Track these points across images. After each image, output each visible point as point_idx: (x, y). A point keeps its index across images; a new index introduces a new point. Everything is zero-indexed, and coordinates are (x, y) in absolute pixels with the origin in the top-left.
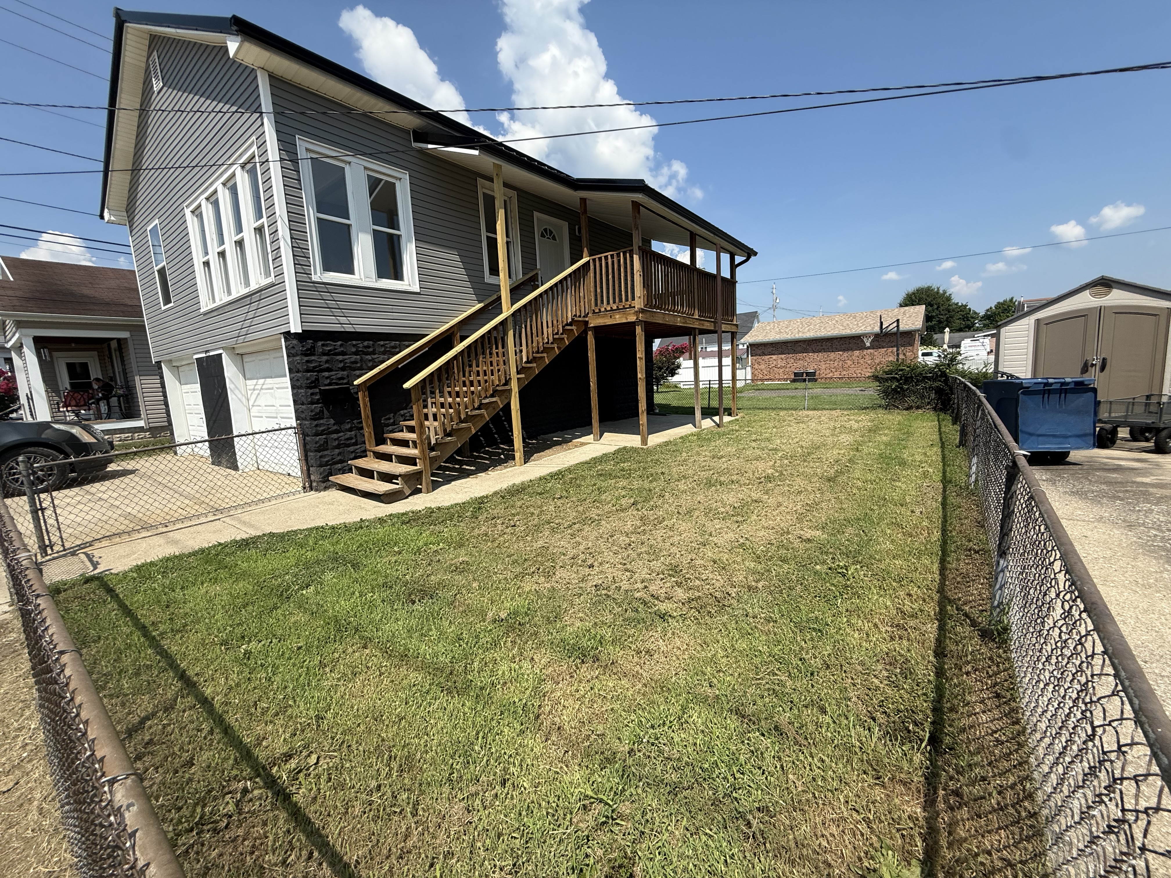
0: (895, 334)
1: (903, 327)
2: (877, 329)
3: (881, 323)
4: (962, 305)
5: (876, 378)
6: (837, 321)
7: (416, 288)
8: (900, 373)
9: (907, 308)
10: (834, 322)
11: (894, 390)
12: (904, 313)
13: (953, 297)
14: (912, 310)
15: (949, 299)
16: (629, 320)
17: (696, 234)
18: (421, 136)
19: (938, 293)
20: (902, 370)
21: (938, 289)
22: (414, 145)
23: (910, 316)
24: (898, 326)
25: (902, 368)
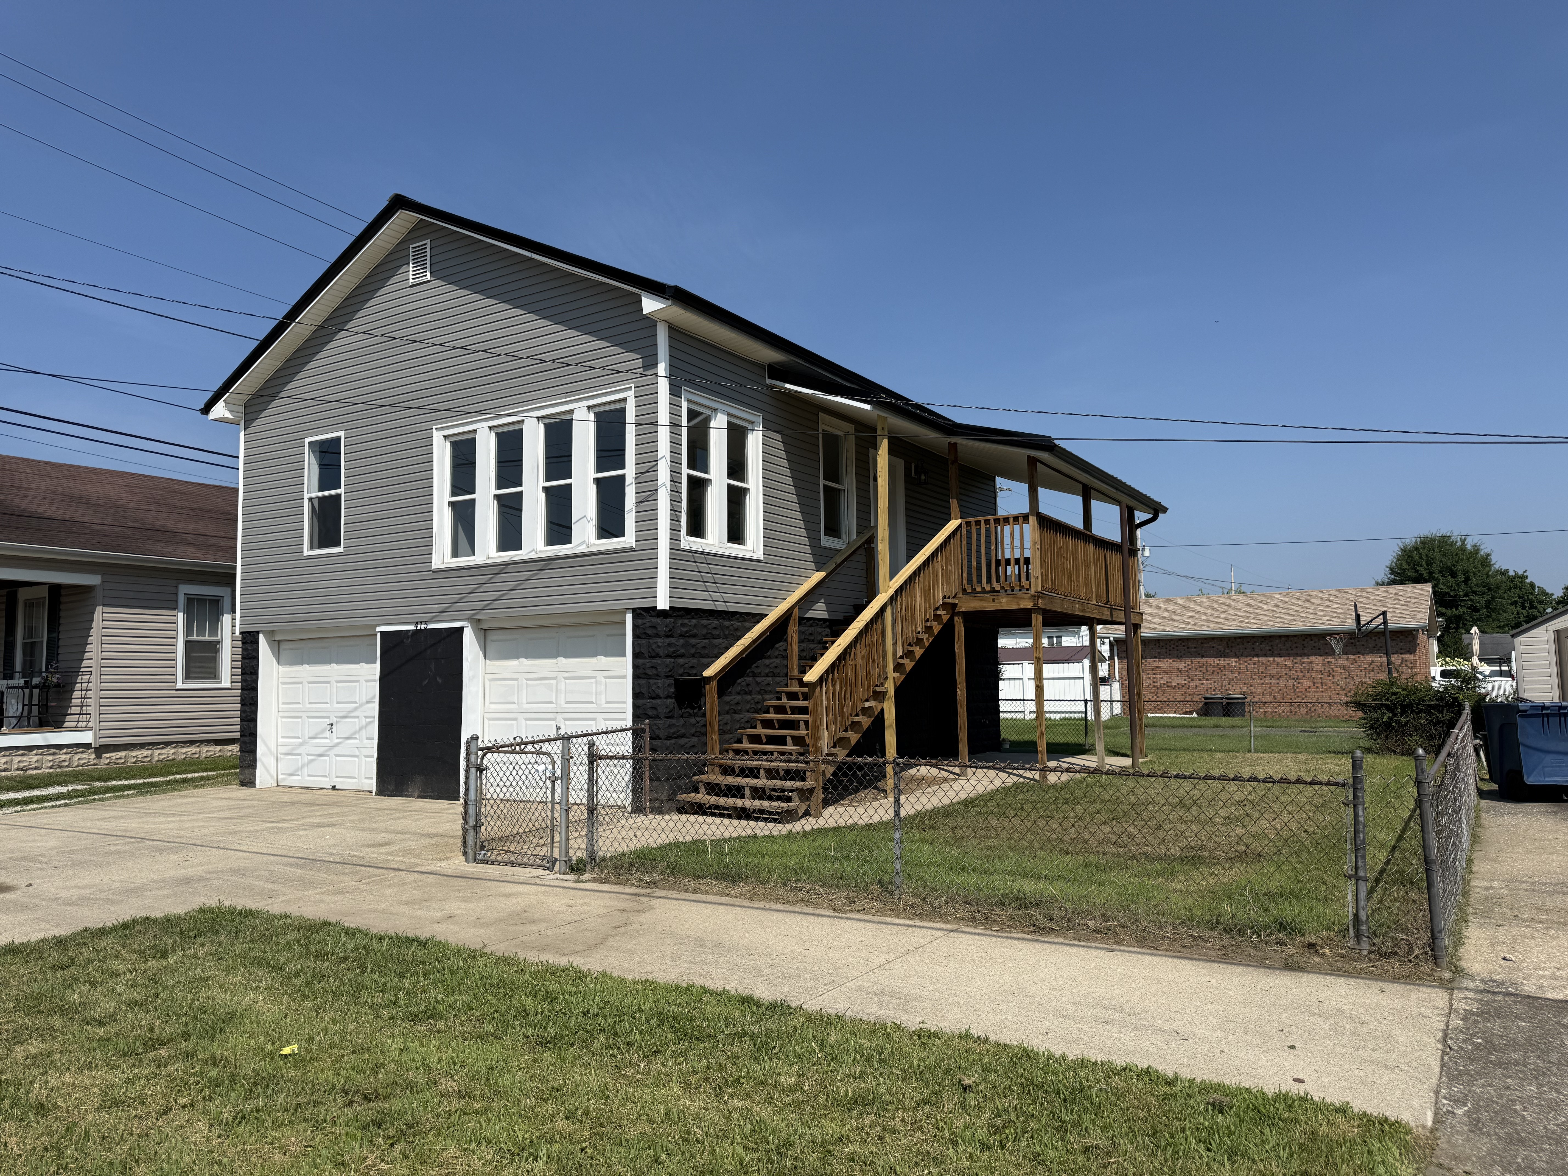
0: (1383, 633)
1: (1394, 623)
2: (1350, 624)
3: (1358, 617)
4: (1517, 576)
5: (1359, 705)
6: (1277, 605)
7: (760, 555)
8: (1393, 698)
9: (1400, 588)
10: (1271, 605)
11: (1388, 725)
12: (1396, 596)
13: (1494, 559)
14: (1409, 592)
15: (1486, 562)
16: (1022, 607)
17: (1091, 488)
18: (778, 372)
19: (1463, 548)
20: (1394, 694)
21: (1463, 542)
22: (769, 381)
23: (1407, 603)
24: (1385, 622)
25: (1395, 690)
